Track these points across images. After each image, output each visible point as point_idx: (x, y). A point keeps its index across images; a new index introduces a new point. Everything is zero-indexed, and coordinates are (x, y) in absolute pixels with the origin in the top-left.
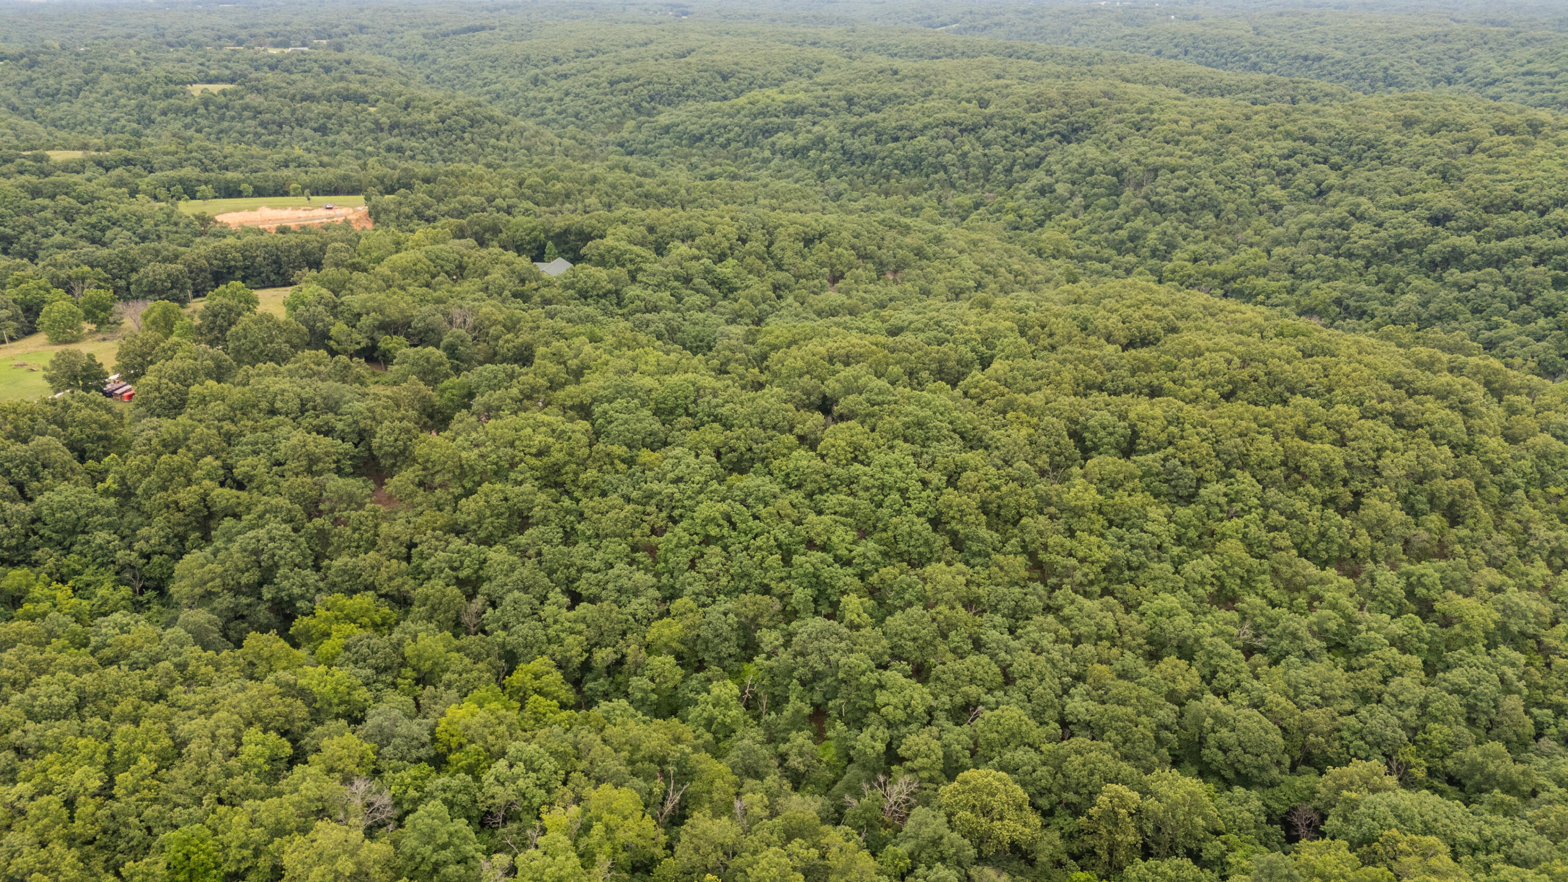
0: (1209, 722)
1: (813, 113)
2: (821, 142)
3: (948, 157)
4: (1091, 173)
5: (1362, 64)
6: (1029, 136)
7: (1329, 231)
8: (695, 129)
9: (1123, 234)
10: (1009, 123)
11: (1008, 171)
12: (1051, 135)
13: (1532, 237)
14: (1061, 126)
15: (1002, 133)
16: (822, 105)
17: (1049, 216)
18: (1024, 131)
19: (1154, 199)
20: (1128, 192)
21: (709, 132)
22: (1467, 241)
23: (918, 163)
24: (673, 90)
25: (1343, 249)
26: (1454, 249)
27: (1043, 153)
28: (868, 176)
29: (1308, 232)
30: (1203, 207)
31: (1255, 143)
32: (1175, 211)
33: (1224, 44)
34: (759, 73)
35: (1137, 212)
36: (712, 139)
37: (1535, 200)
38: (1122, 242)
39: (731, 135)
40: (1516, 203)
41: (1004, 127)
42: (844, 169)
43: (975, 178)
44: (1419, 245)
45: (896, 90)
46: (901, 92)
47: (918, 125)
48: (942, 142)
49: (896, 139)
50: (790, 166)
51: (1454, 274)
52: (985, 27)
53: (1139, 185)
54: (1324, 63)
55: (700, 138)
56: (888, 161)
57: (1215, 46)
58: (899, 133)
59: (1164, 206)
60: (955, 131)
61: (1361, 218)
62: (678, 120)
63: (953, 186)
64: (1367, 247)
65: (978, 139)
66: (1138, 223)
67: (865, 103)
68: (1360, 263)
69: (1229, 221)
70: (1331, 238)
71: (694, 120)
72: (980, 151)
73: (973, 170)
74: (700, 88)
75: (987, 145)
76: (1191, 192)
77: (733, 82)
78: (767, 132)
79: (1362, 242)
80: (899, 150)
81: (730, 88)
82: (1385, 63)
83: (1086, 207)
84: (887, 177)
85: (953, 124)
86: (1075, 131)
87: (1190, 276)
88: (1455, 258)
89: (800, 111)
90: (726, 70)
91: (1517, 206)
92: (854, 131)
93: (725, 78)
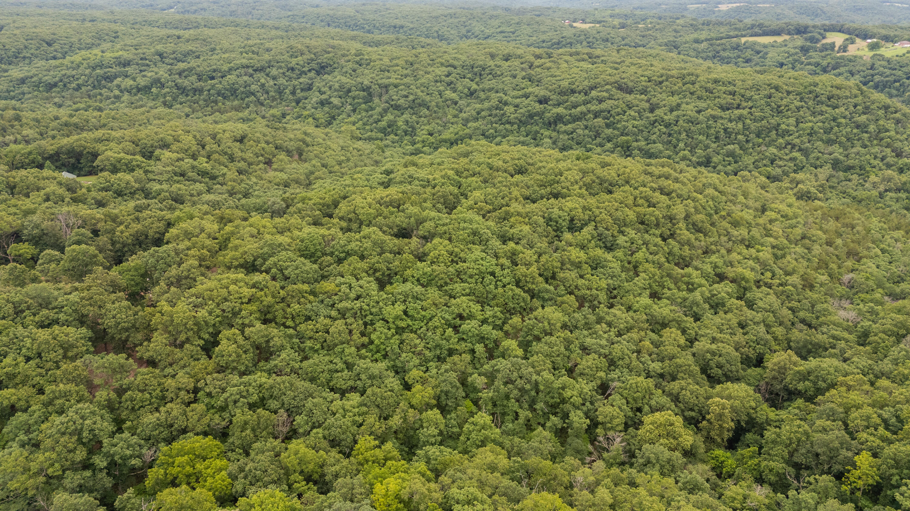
0: (709, 356)
1: (138, 64)
2: (158, 82)
3: (253, 87)
4: (349, 91)
5: (425, 30)
6: (297, 72)
7: (494, 112)
8: (48, 79)
9: (383, 124)
10: (283, 65)
11: (293, 93)
12: (310, 71)
13: (589, 105)
14: (314, 65)
15: (281, 71)
16: (141, 59)
17: (333, 118)
18: (293, 69)
19: (393, 103)
20: (376, 100)
21: (61, 81)
22: (560, 110)
23: (233, 92)
24: (10, 53)
25: (504, 120)
26: (558, 114)
27: (310, 82)
28: (201, 102)
29: (483, 113)
30: (420, 105)
31: (430, 69)
32: (407, 109)
33: (349, 20)
34: (74, 39)
35: (386, 111)
36: (65, 85)
37: (581, 88)
38: (385, 128)
39: (80, 81)
40: (572, 90)
41: (281, 67)
42: (182, 98)
43: (274, 99)
44: (540, 114)
45: (190, 48)
46: (194, 49)
47: (225, 68)
48: (246, 78)
49: (212, 78)
50: (141, 99)
51: (562, 127)
52: (196, 11)
53: (380, 96)
54: (405, 29)
55: (55, 85)
56: (212, 92)
57: (343, 21)
58: (214, 74)
59: (399, 106)
60: (250, 71)
61: (506, 104)
62: (30, 74)
63: (262, 104)
64: (517, 118)
65: (267, 75)
66: (389, 117)
67: (172, 56)
68: (516, 126)
69: (435, 112)
70: (496, 115)
71: (45, 73)
72: (272, 83)
73: (271, 94)
74: (32, 51)
75: (274, 78)
76: (411, 97)
77: (56, 46)
78: (110, 78)
79: (512, 116)
80: (220, 85)
81: (56, 51)
82: (436, 29)
83: (354, 111)
84: (216, 102)
85: (248, 67)
86: (323, 68)
87: (433, 143)
88: (559, 119)
89: (127, 64)
90: (48, 38)
91: (573, 92)
92: (180, 74)
93: (49, 44)
